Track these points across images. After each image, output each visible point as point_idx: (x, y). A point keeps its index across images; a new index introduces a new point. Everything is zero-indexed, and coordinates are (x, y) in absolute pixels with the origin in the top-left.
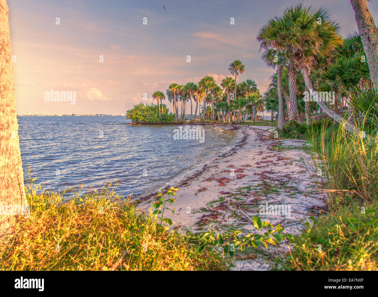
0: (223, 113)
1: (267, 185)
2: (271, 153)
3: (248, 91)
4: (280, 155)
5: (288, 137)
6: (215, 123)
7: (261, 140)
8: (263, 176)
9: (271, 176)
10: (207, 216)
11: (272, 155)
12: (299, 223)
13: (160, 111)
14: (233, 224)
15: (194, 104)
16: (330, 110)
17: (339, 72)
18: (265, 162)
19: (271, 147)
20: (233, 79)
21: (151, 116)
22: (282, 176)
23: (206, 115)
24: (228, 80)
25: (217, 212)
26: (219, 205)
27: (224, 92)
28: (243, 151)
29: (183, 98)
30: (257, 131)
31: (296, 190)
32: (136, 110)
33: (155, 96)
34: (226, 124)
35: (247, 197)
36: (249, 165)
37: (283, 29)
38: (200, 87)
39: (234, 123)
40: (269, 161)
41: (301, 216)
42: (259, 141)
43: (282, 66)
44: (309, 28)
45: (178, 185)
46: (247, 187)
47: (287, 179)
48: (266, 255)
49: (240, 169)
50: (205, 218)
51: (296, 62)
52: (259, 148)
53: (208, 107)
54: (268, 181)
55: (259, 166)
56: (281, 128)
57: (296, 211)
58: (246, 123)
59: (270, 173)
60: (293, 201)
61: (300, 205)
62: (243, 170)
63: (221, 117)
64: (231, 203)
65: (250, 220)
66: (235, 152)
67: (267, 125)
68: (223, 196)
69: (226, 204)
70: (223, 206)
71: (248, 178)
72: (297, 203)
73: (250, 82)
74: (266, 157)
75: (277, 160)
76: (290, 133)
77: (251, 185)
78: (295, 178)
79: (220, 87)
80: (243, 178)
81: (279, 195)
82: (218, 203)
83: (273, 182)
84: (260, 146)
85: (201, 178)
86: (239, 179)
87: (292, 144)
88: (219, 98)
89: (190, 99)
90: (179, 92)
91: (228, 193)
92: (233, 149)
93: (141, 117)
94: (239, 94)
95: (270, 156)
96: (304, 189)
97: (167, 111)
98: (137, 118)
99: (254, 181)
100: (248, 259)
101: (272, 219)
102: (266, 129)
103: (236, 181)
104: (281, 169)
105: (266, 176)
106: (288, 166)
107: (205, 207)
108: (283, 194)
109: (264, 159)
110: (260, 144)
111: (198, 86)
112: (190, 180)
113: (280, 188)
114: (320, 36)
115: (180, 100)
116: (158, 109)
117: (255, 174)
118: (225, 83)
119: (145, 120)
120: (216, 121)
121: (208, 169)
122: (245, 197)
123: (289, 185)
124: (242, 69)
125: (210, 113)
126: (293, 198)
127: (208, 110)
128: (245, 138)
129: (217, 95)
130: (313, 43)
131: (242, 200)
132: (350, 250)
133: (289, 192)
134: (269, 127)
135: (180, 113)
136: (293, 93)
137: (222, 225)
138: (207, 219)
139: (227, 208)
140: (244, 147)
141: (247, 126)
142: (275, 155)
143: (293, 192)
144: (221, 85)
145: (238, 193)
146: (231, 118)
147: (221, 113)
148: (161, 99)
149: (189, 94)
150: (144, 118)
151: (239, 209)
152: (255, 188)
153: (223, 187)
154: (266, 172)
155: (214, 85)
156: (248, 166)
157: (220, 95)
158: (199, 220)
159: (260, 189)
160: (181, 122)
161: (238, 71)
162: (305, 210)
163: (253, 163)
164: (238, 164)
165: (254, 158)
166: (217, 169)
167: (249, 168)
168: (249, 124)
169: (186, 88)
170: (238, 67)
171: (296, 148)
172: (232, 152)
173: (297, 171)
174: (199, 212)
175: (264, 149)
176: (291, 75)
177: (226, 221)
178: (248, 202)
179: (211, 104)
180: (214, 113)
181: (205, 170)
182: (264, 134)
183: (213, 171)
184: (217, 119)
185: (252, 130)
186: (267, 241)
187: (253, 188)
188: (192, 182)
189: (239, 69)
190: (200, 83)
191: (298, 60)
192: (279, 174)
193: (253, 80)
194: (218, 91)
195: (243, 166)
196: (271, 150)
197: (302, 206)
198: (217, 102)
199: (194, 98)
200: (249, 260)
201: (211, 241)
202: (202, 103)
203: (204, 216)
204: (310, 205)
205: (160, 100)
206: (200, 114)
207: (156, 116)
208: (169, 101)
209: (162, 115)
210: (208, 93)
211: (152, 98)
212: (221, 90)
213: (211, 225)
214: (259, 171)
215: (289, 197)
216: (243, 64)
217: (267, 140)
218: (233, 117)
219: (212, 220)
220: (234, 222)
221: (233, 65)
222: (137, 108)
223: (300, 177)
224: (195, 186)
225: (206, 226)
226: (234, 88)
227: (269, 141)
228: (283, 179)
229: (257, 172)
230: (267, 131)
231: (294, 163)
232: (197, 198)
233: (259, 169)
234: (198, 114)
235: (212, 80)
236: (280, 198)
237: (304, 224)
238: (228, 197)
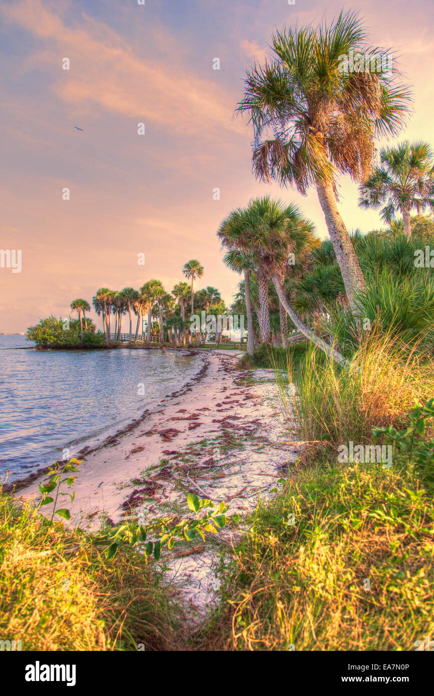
0: (176, 331)
1: (228, 436)
2: (238, 388)
3: (210, 302)
4: (249, 392)
5: (260, 366)
6: (165, 346)
7: (226, 370)
8: (224, 423)
9: (235, 422)
10: (141, 491)
11: (238, 391)
12: (265, 490)
13: (82, 328)
14: (176, 501)
15: (134, 318)
16: (308, 331)
17: (316, 282)
18: (229, 403)
19: (238, 380)
20: (188, 285)
21: (68, 336)
22: (249, 422)
23: (152, 334)
24: (182, 287)
25: (155, 483)
26: (159, 472)
27: (177, 302)
28: (201, 386)
29: (118, 309)
30: (222, 357)
31: (266, 441)
32: (43, 327)
33: (75, 305)
34: (180, 347)
35: (200, 456)
36: (207, 409)
37: (248, 225)
38: (143, 294)
39: (190, 346)
40: (234, 401)
41: (269, 479)
42: (223, 371)
43: (251, 271)
44: (278, 227)
45: (103, 444)
46: (202, 442)
47: (256, 427)
48: (218, 544)
49: (194, 415)
50: (137, 495)
51: (266, 268)
52: (223, 382)
53: (154, 323)
54: (230, 430)
55: (220, 408)
56: (252, 354)
57: (263, 473)
58: (208, 346)
59: (235, 418)
60: (260, 458)
61: (269, 463)
62: (198, 415)
63: (173, 337)
64: (178, 467)
65: (201, 493)
66: (190, 390)
67: (235, 349)
68: (166, 457)
69: (169, 471)
70: (165, 473)
71: (204, 428)
72: (265, 460)
73: (212, 290)
74: (231, 395)
75: (244, 400)
76: (262, 360)
77: (207, 438)
78: (265, 423)
79: (171, 295)
80: (198, 428)
81: (244, 450)
82: (158, 470)
83: (237, 431)
84: (224, 379)
85: (137, 432)
86: (192, 431)
87: (265, 375)
88: (170, 311)
89: (128, 311)
90: (112, 301)
91: (173, 453)
92: (188, 385)
93: (52, 337)
94: (198, 306)
95: (235, 394)
96: (275, 440)
97: (93, 328)
98: (45, 340)
99: (211, 431)
100: (193, 554)
101: (231, 487)
102: (233, 354)
103: (188, 432)
104: (247, 413)
105: (229, 423)
106: (258, 407)
107: (139, 477)
108: (249, 448)
109: (227, 397)
110: (225, 377)
111: (140, 292)
112: (121, 435)
113: (246, 440)
114: (292, 236)
115: (114, 313)
116: (80, 326)
117: (214, 421)
118: (178, 290)
119: (59, 342)
120: (166, 343)
121: (149, 416)
122: (198, 457)
123: (256, 435)
124: (200, 272)
125: (158, 332)
126: (261, 453)
127: (154, 327)
128: (205, 368)
129: (166, 306)
130: (285, 245)
131: (192, 462)
132: (305, 532)
133: (257, 445)
134: (238, 352)
135: (112, 331)
136: (265, 307)
137: (161, 505)
138: (139, 496)
139: (170, 476)
140: (202, 381)
141: (208, 351)
142: (242, 392)
143: (261, 444)
144: (173, 292)
145: (188, 451)
146: (187, 339)
147: (173, 331)
148: (84, 311)
149: (126, 305)
150: (56, 339)
151: (186, 476)
152: (212, 442)
153: (167, 444)
154: (229, 417)
155: (162, 292)
156: (205, 409)
157: (171, 306)
158: (127, 499)
159: (219, 443)
160: (115, 344)
161: (195, 275)
162: (275, 469)
163: (212, 405)
164: (191, 409)
165: (215, 397)
166: (162, 416)
167: (207, 413)
168: (211, 348)
169: (123, 295)
170: (195, 269)
171: (269, 381)
172: (185, 389)
173: (269, 414)
174: (129, 486)
175: (229, 383)
176: (261, 283)
177: (167, 497)
178: (201, 464)
179: (158, 319)
180: (162, 332)
181: (144, 418)
182: (231, 361)
183: (156, 418)
184: (168, 341)
185: (214, 356)
186: (206, 529)
187: (209, 442)
188: (124, 438)
189: (197, 272)
190: (143, 289)
191: (267, 265)
192: (246, 420)
193: (215, 287)
194: (169, 301)
195: (198, 410)
196: (238, 384)
197: (271, 464)
198: (167, 316)
199: (135, 310)
200: (193, 556)
201: (127, 539)
202: (146, 318)
203: (135, 492)
204: (282, 462)
205: (82, 312)
206: (143, 333)
207: (76, 336)
208: (97, 314)
209: (85, 335)
210: (154, 304)
211: (70, 309)
212: (173, 299)
213: (144, 505)
214: (220, 416)
215: (256, 452)
216: (202, 264)
217: (234, 370)
218: (190, 338)
219: (147, 497)
220: (177, 498)
221: (187, 266)
222: (45, 324)
223: (272, 422)
224: (127, 444)
225: (137, 509)
226: (190, 298)
227: (235, 372)
228: (250, 427)
229: (217, 418)
230: (234, 357)
231: (265, 403)
232: (129, 463)
233: (221, 413)
234: (140, 333)
235: (160, 285)
236: (243, 455)
237: (271, 491)
238: (175, 458)
